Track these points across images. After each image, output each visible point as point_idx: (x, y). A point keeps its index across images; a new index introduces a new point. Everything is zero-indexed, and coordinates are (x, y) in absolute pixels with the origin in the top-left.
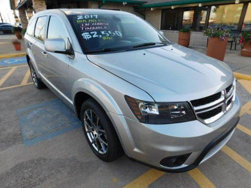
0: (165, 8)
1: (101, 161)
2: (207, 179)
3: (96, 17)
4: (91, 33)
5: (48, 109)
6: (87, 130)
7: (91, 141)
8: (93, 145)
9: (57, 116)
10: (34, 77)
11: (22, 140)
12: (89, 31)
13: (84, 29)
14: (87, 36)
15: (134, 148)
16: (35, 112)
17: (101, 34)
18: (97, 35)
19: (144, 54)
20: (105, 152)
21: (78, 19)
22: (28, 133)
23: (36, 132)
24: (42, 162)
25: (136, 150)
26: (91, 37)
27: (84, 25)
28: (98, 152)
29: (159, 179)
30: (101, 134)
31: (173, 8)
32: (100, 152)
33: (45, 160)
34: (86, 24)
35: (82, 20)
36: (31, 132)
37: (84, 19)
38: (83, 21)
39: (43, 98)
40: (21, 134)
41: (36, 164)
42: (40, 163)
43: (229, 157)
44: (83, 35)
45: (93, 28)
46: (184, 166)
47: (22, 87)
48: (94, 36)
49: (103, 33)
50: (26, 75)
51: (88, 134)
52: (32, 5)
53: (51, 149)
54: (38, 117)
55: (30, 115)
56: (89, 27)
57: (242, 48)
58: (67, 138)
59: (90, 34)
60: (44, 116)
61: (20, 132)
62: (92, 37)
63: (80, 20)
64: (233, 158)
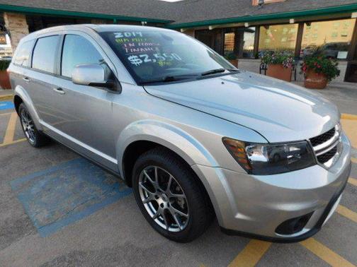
0: (198, 28)
1: (172, 244)
2: (325, 247)
3: (141, 35)
4: (141, 56)
5: (62, 177)
6: (143, 199)
7: (152, 215)
8: (156, 220)
9: (81, 186)
10: (27, 130)
11: (34, 227)
12: (138, 54)
13: (129, 51)
14: (136, 60)
15: (235, 214)
16: (42, 183)
17: (155, 58)
18: (149, 58)
19: (223, 83)
20: (182, 228)
21: (116, 37)
22: (40, 215)
23: (53, 213)
24: (79, 257)
25: (239, 216)
26: (141, 62)
27: (128, 45)
28: (167, 230)
29: (264, 256)
30: (174, 202)
31: (210, 28)
32: (170, 230)
33: (81, 253)
34: (130, 45)
35: (122, 38)
36: (46, 214)
37: (124, 37)
38: (125, 40)
39: (50, 161)
40: (28, 218)
41: (70, 262)
42: (76, 260)
43: (340, 215)
44: (129, 58)
45: (142, 49)
46: (305, 230)
47: (6, 147)
48: (146, 60)
49: (156, 56)
50: (8, 129)
51: (146, 205)
52: (4, 23)
53: (86, 235)
54: (49, 190)
55: (34, 189)
56: (136, 48)
57: (306, 78)
58: (107, 216)
59: (139, 58)
60: (59, 187)
61: (25, 216)
62: (143, 62)
63: (120, 38)
64: (346, 216)
